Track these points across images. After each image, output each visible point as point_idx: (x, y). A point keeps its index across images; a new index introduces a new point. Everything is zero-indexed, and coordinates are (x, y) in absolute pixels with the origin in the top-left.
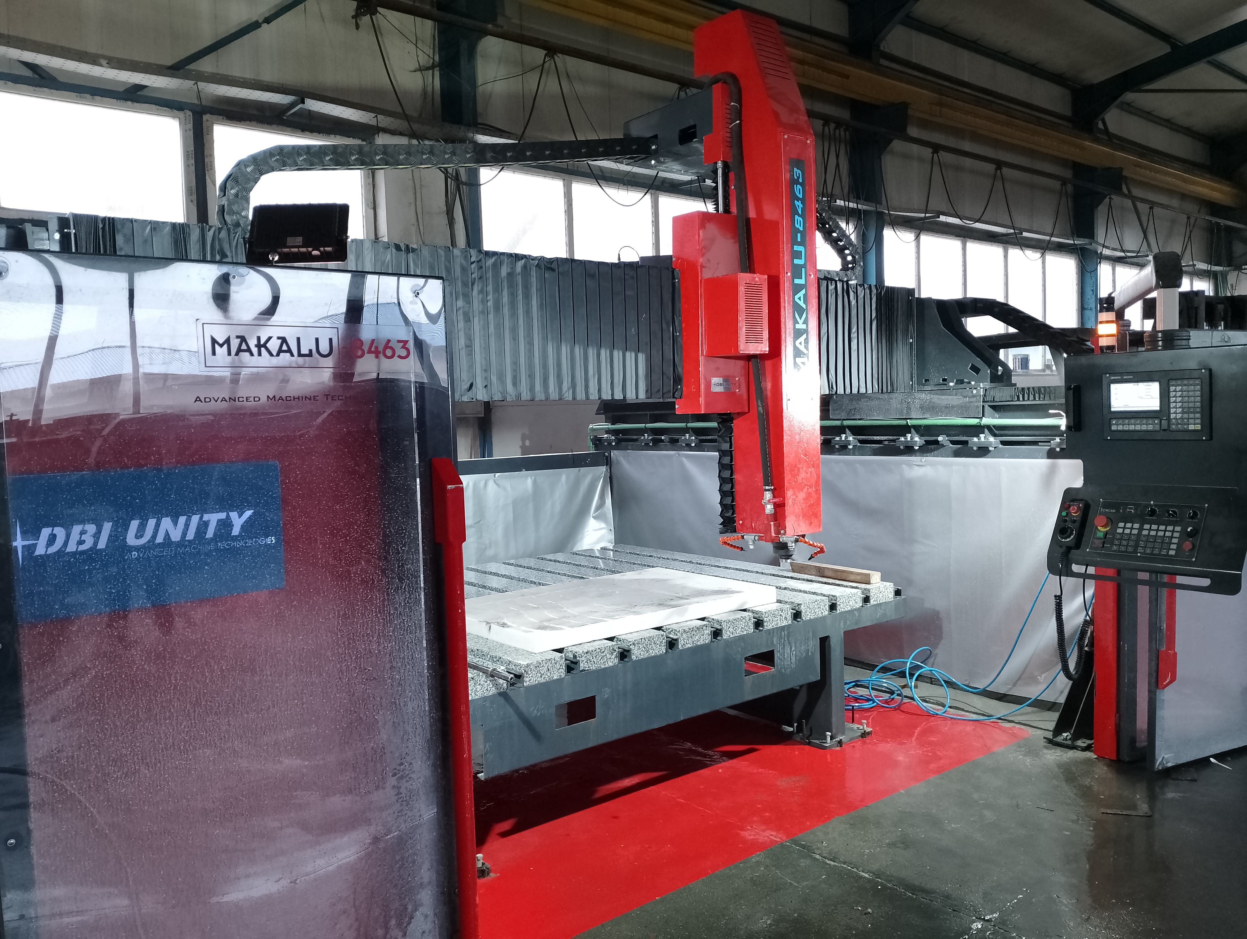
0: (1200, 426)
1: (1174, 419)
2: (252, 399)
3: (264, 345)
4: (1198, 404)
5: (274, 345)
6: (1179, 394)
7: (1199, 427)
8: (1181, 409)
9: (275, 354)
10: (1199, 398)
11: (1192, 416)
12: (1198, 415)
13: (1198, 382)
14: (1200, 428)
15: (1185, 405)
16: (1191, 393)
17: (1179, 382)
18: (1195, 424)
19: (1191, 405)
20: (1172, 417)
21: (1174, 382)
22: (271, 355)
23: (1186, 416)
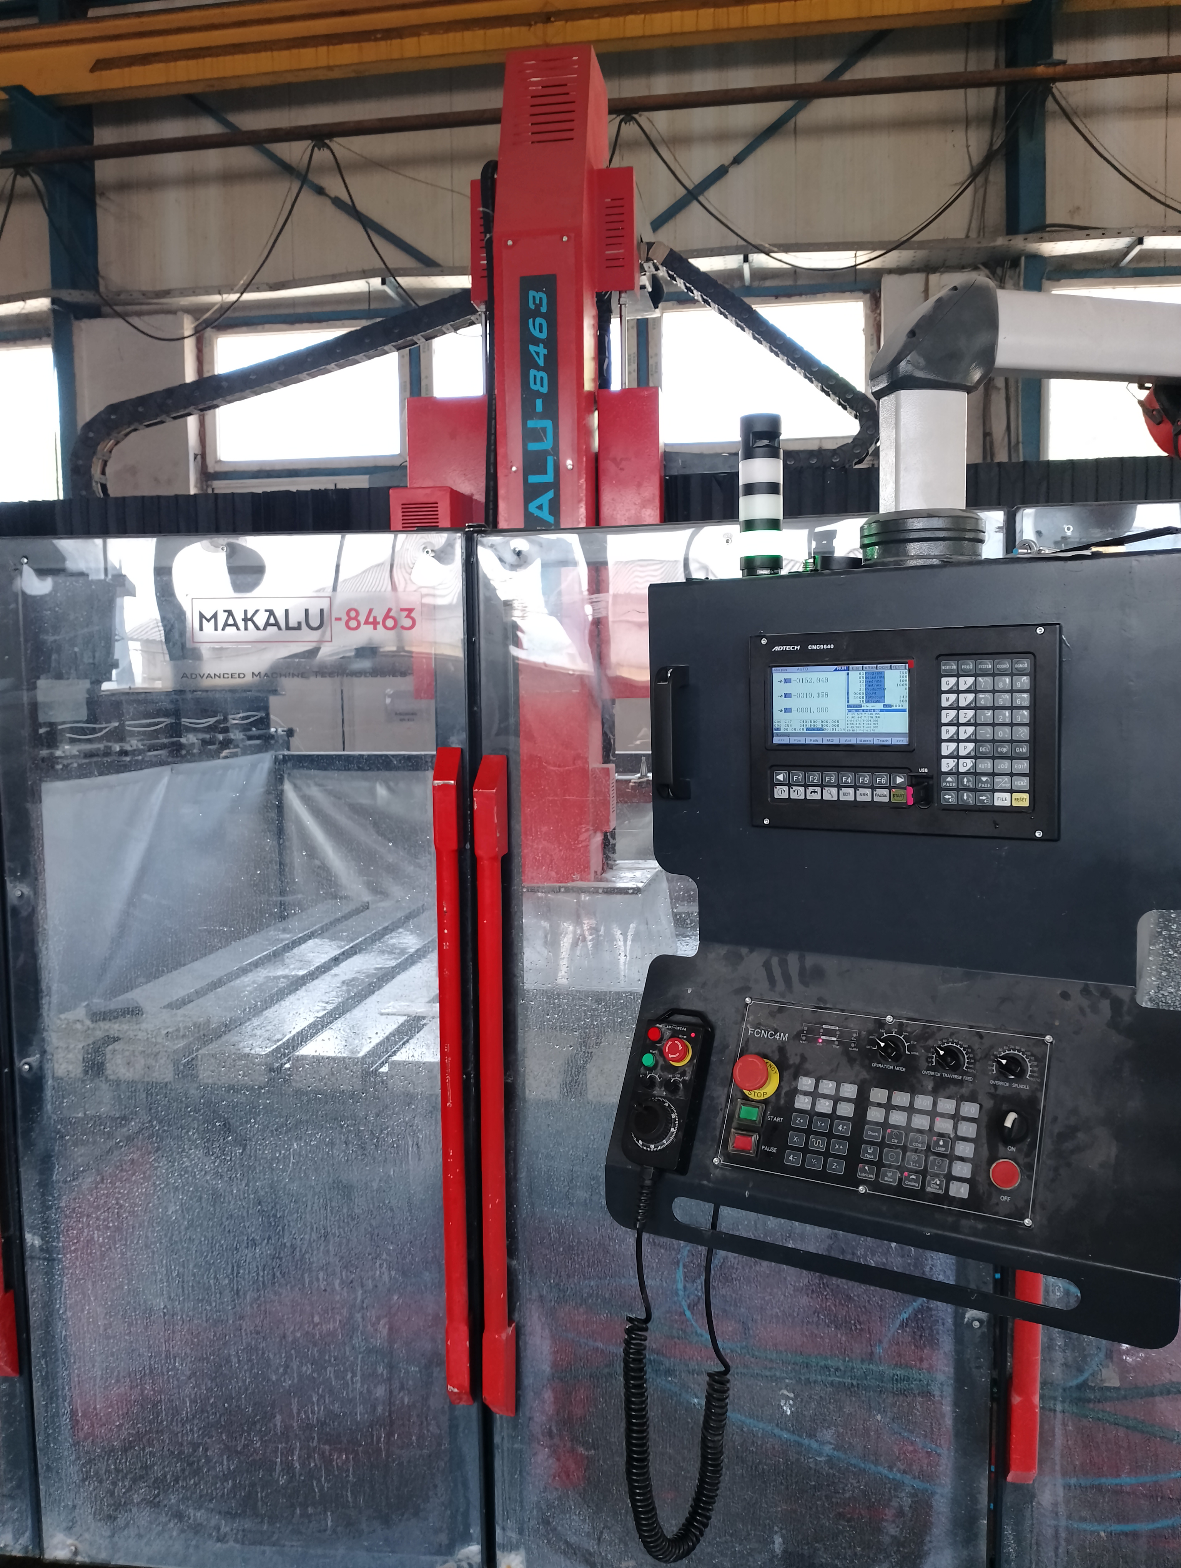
0: (1026, 796)
1: (950, 773)
2: (237, 676)
3: (251, 619)
4: (1024, 733)
5: (260, 619)
6: (966, 699)
7: (1023, 800)
8: (971, 746)
9: (261, 627)
10: (1026, 713)
11: (1004, 766)
12: (1023, 766)
13: (1024, 664)
14: (1026, 804)
15: (986, 733)
16: (1004, 699)
17: (969, 666)
18: (1011, 791)
19: (1003, 733)
20: (944, 768)
21: (951, 666)
22: (258, 628)
23: (985, 765)
